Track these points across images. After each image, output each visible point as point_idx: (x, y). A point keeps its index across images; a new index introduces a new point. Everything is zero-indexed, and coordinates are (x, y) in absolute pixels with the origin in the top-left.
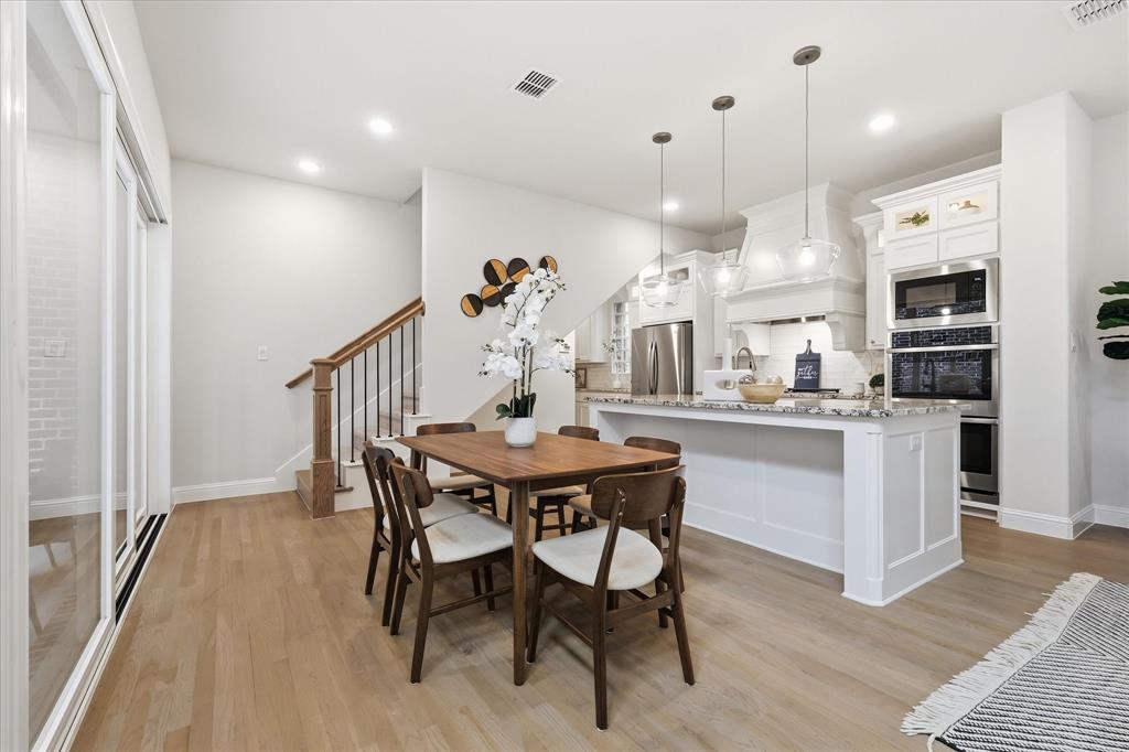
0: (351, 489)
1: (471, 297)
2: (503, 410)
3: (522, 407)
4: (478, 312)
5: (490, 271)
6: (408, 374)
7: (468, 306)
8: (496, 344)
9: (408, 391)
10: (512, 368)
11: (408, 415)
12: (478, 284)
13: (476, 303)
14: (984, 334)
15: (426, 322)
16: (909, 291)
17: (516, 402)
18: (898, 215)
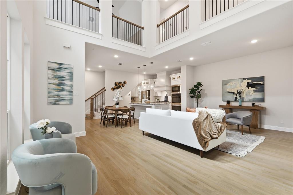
0: (95, 116)
1: (113, 88)
2: (115, 104)
3: (117, 104)
4: (114, 90)
5: (116, 84)
6: (103, 99)
7: (112, 89)
8: (115, 97)
9: (103, 102)
10: (116, 100)
11: (103, 106)
12: (114, 86)
13: (113, 89)
14: (180, 94)
15: (106, 92)
16: (174, 88)
17: (117, 103)
18: (172, 78)
